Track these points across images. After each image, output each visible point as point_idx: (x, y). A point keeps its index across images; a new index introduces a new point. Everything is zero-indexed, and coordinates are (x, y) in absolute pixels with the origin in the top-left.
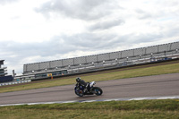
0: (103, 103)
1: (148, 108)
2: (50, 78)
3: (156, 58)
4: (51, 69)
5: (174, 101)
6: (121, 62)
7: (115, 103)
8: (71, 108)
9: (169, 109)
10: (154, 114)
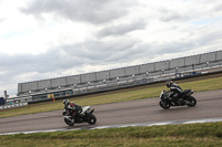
0: (117, 130)
1: (172, 135)
2: (51, 100)
3: (183, 73)
4: (52, 88)
5: (203, 125)
6: (139, 78)
7: (132, 129)
8: (77, 137)
9: (198, 135)
10: (180, 142)
